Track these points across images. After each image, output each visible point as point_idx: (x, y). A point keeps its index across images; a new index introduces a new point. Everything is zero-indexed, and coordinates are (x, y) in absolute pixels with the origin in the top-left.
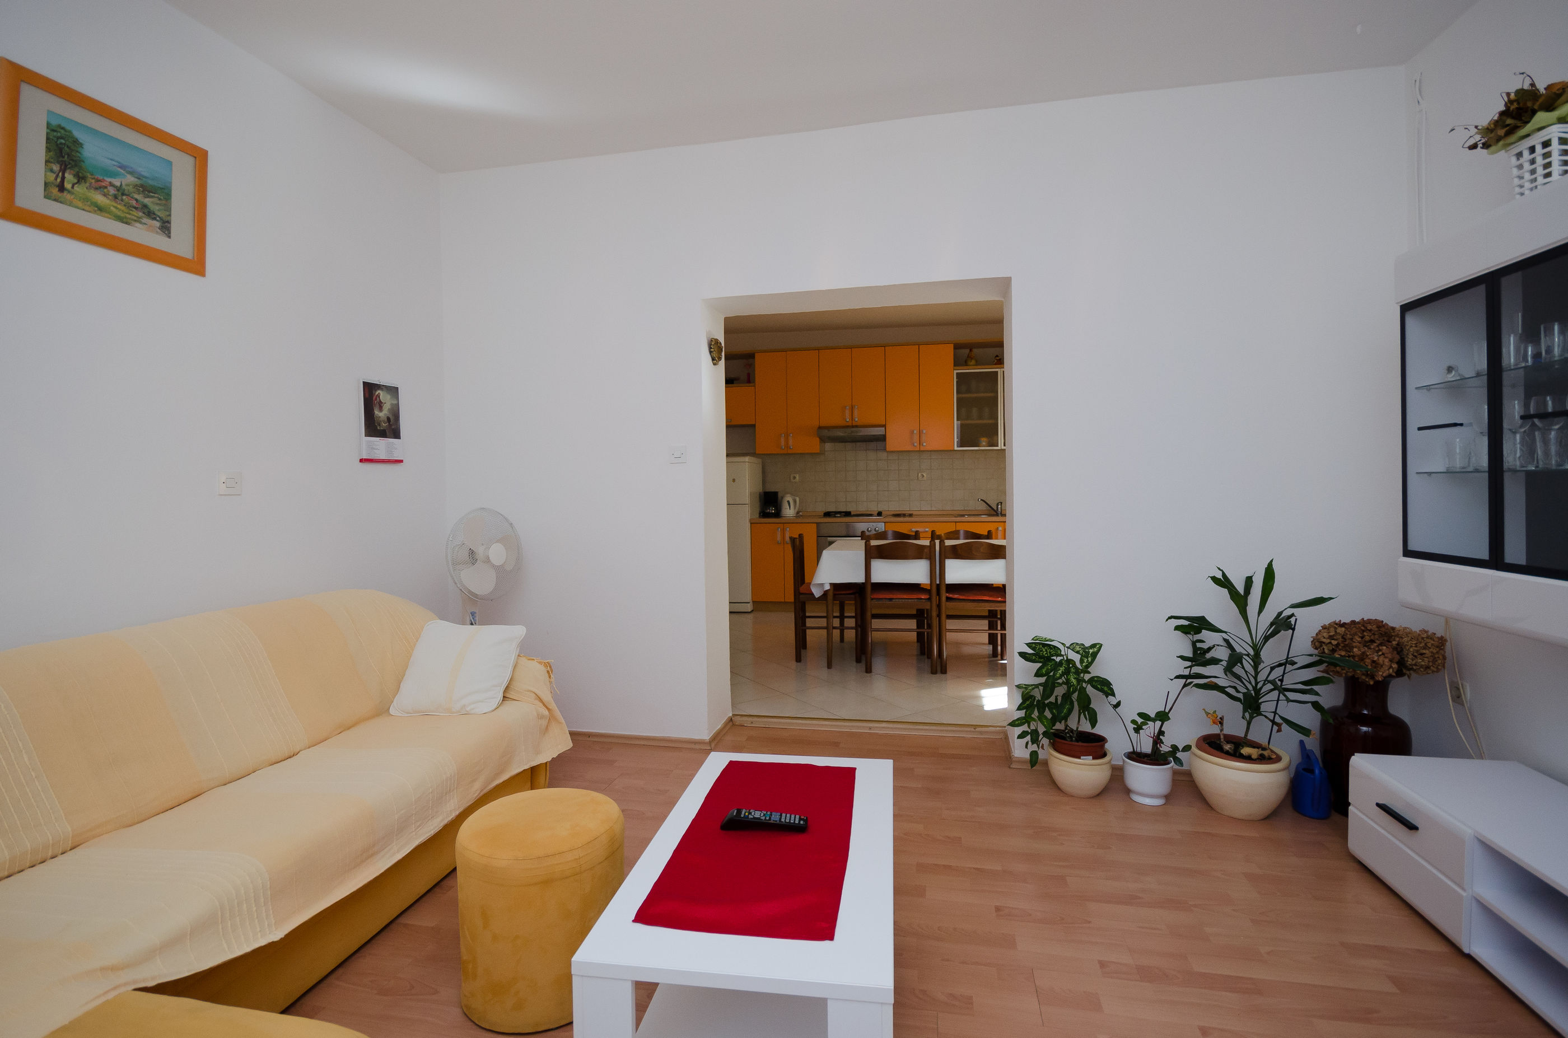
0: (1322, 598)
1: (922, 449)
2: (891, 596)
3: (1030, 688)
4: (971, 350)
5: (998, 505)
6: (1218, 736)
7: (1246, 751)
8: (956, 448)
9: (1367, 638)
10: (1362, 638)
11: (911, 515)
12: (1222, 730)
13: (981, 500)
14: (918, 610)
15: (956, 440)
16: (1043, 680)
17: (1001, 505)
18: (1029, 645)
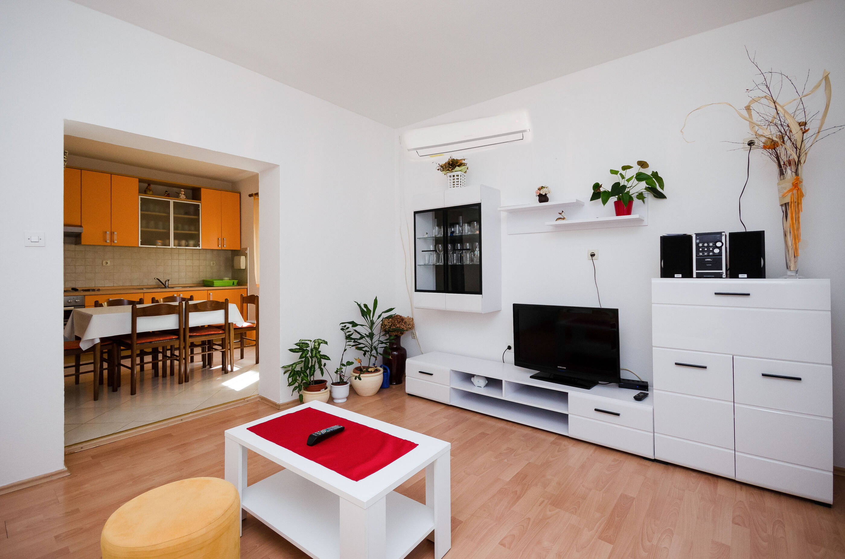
0: (391, 308)
1: (113, 244)
2: (151, 340)
3: (294, 366)
4: (149, 185)
5: (166, 282)
6: (360, 367)
7: (370, 370)
8: (140, 245)
9: (399, 321)
10: (397, 321)
11: (99, 290)
12: (361, 365)
13: (157, 279)
14: (153, 349)
15: (140, 240)
16: (303, 359)
17: (168, 282)
18: (296, 344)
